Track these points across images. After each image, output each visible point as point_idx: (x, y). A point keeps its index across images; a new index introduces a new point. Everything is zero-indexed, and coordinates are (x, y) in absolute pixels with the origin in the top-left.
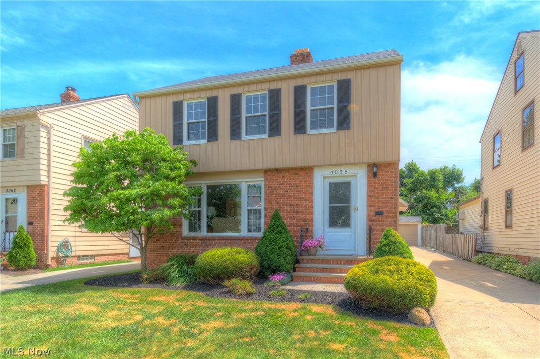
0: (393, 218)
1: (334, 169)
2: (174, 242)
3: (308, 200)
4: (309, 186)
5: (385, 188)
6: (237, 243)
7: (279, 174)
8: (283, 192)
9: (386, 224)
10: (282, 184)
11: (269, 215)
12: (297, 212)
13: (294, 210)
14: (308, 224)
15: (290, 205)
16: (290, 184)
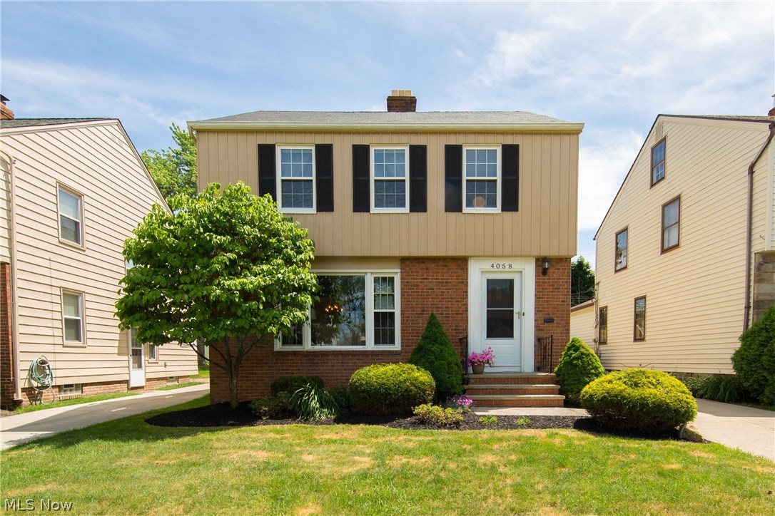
0: (564, 326)
1: (495, 262)
2: (260, 360)
3: (460, 301)
4: (463, 282)
5: (556, 289)
6: (361, 360)
7: (421, 265)
8: (426, 289)
9: (557, 333)
10: (425, 279)
11: (407, 320)
12: (446, 317)
13: (443, 314)
14: (460, 333)
15: (436, 308)
16: (437, 279)
